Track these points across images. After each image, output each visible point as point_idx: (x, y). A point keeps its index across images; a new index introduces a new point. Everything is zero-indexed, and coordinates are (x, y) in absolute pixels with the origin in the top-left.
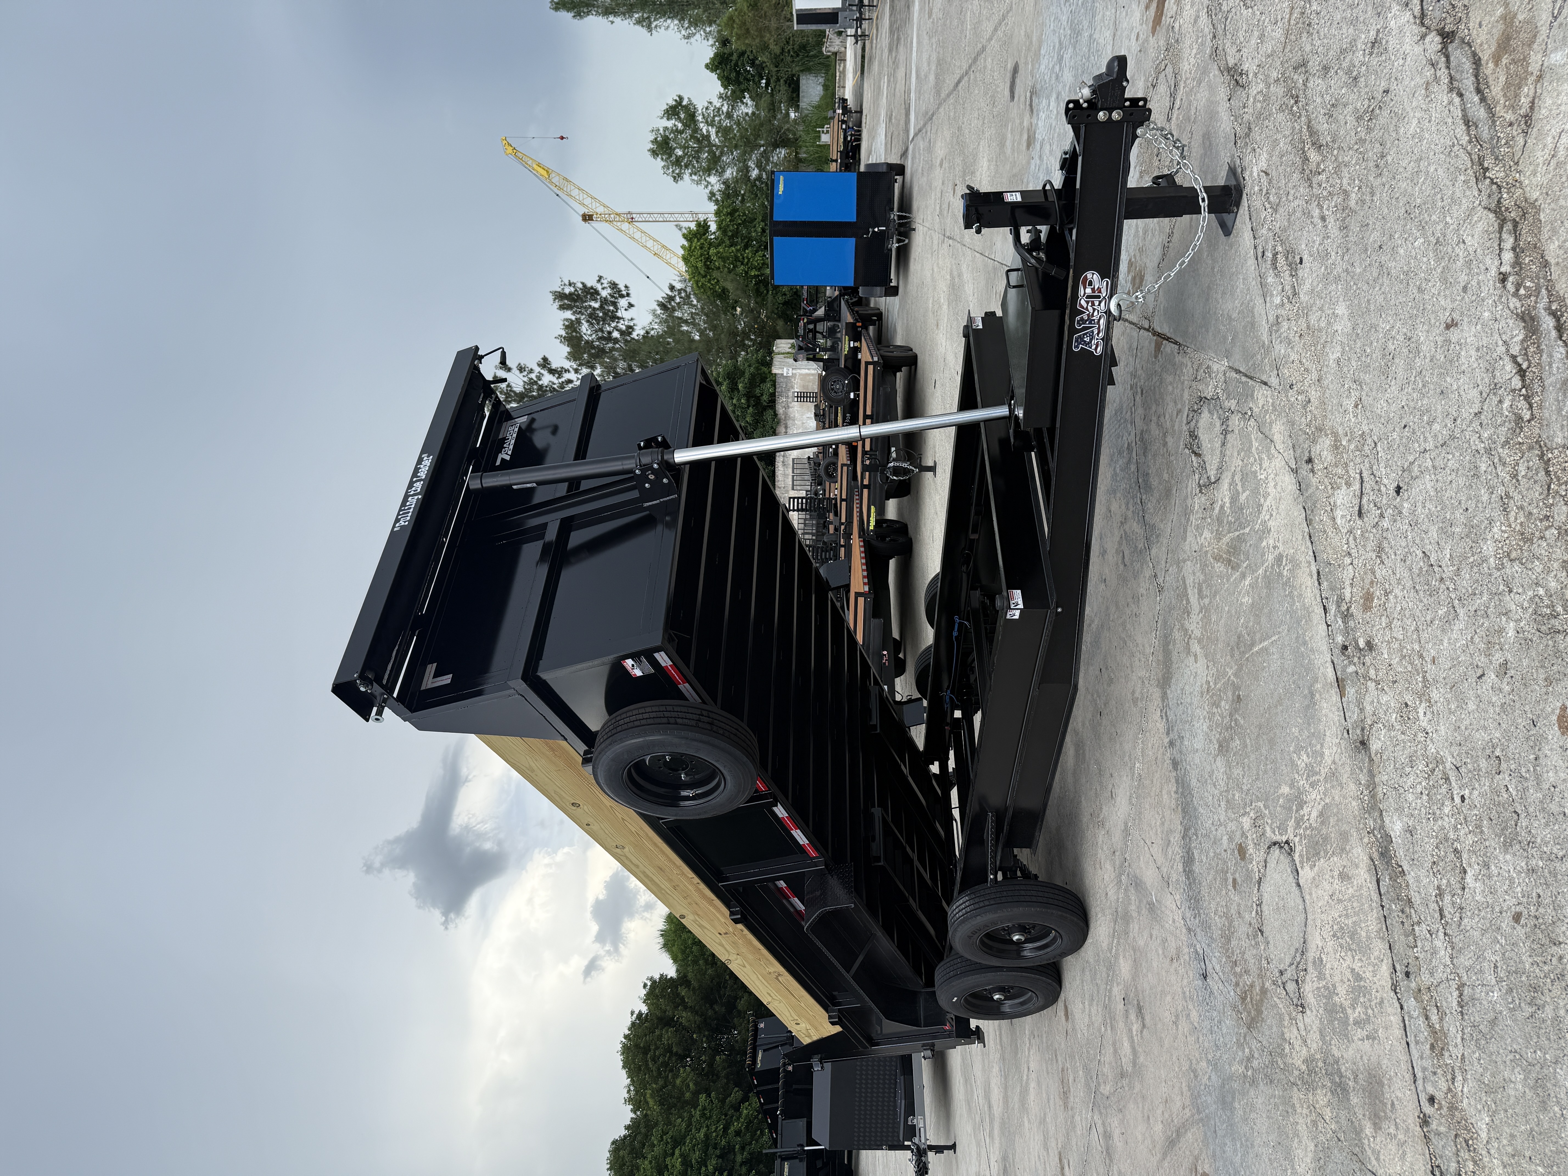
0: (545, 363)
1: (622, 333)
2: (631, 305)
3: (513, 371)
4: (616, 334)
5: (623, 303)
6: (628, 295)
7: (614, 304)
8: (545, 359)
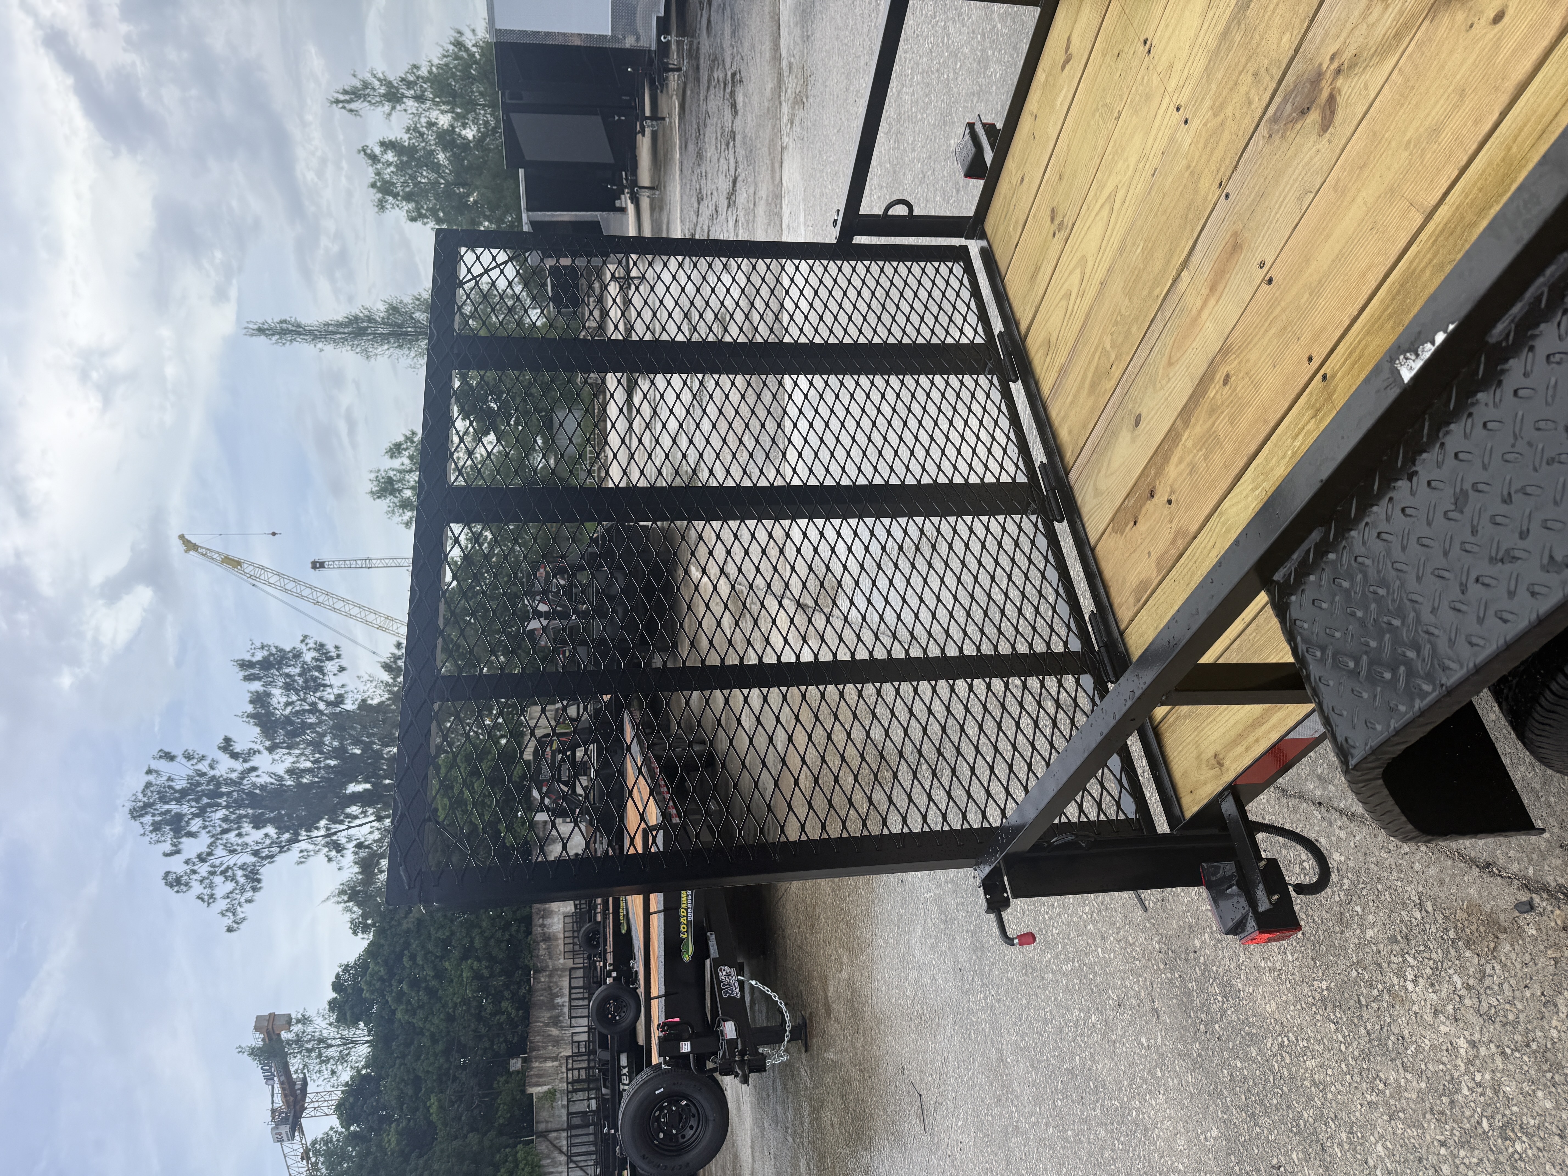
0: (227, 746)
1: (329, 704)
2: (342, 669)
3: (178, 759)
4: (322, 706)
5: (330, 667)
6: (338, 656)
7: (320, 669)
8: (228, 740)
